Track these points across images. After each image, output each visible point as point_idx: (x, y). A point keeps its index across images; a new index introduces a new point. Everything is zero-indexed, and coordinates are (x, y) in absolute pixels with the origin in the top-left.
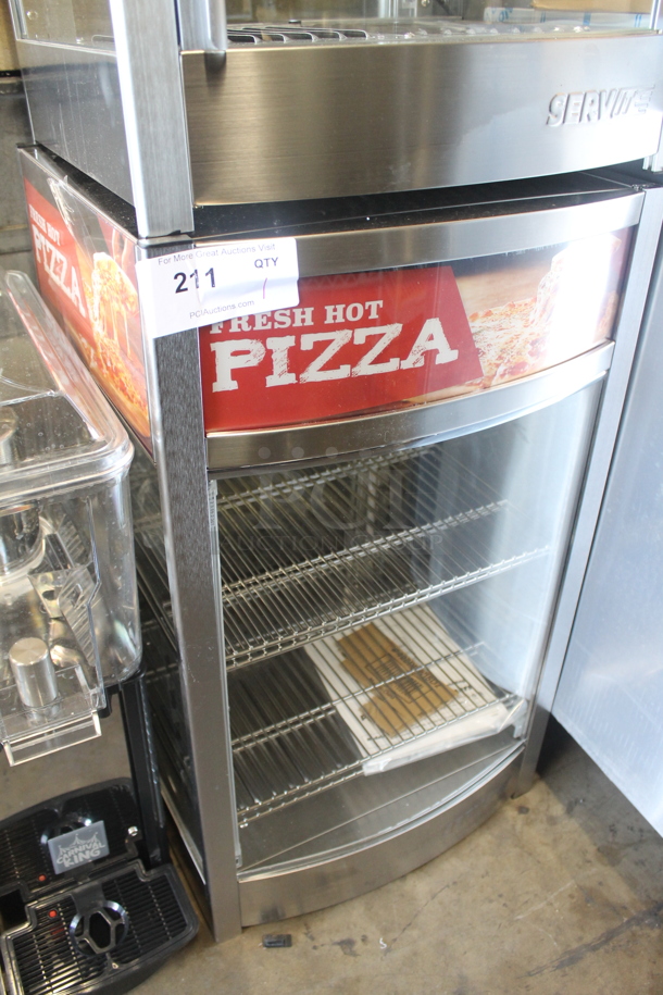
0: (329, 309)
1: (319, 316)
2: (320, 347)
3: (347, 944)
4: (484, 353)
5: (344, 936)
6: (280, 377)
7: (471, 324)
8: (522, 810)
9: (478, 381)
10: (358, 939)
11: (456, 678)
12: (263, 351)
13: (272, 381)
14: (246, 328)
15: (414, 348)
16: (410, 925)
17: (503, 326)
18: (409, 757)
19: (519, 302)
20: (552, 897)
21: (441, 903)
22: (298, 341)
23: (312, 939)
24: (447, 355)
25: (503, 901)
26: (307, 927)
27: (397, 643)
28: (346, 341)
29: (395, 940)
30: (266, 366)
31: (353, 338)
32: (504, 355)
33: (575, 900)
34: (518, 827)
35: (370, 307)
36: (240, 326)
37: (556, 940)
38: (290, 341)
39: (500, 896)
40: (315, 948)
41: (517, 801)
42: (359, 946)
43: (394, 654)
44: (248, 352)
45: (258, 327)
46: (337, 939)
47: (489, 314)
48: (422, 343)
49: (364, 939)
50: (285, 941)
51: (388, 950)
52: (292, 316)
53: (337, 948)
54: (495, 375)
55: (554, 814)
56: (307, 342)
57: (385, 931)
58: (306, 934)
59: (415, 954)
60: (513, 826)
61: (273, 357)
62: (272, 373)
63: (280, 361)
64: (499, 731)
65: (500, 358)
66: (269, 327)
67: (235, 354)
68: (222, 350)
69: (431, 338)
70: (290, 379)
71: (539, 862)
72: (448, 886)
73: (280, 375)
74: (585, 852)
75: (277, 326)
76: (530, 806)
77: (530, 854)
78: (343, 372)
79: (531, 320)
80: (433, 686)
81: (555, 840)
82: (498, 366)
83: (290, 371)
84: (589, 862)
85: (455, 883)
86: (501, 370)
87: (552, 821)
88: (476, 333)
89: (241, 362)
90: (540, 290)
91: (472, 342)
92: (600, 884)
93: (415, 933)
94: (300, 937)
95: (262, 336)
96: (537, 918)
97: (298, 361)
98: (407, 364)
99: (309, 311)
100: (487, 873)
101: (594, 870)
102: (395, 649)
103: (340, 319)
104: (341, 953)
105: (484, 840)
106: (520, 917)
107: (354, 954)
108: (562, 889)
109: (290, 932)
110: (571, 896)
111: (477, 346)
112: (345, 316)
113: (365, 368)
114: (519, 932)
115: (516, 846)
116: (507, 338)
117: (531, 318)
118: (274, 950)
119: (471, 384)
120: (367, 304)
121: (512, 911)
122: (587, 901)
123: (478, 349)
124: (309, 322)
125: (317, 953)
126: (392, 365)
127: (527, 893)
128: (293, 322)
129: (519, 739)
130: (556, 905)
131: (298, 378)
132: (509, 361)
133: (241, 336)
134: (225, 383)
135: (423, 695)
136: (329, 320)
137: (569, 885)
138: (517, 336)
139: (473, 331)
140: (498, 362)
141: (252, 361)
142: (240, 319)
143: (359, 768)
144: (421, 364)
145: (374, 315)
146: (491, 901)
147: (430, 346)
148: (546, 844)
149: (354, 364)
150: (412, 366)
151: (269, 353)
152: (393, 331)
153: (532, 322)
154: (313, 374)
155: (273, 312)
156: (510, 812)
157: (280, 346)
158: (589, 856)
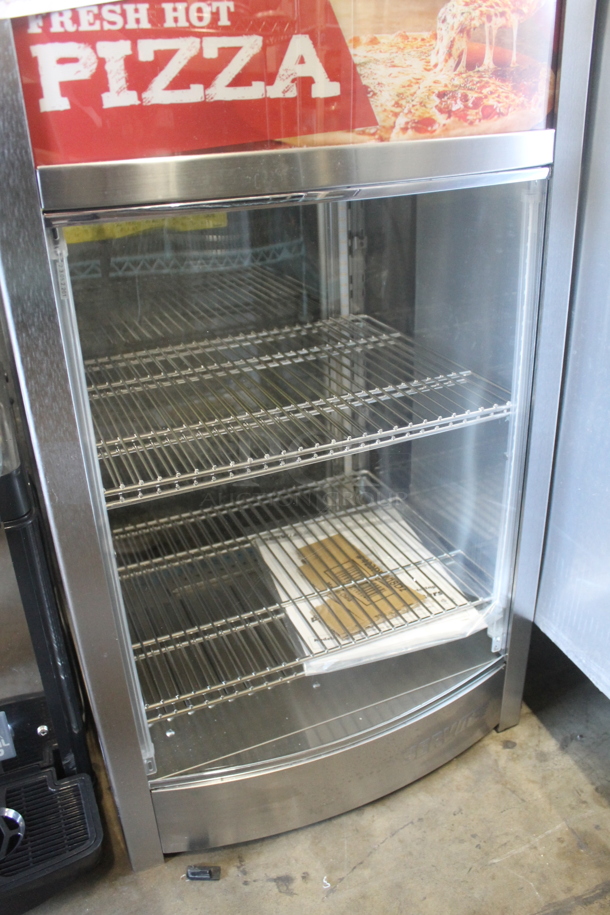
0: (168, 7)
1: (157, 16)
2: (163, 58)
3: (284, 881)
4: (375, 94)
5: (281, 872)
6: (119, 96)
7: (352, 51)
8: (508, 744)
9: (372, 130)
10: (298, 876)
11: (425, 583)
12: (94, 59)
13: (111, 100)
14: (71, 28)
15: (281, 71)
16: (361, 863)
17: (396, 62)
18: (360, 659)
19: (415, 34)
20: (537, 840)
21: (401, 841)
22: (134, 47)
23: (245, 873)
24: (325, 88)
25: (476, 842)
26: (241, 859)
27: (365, 552)
28: (194, 52)
29: (341, 880)
30: (100, 80)
31: (201, 49)
32: (403, 102)
33: (564, 845)
34: (502, 762)
35: (218, 9)
36: (62, 24)
37: (538, 889)
38: (124, 47)
39: (474, 836)
40: (246, 883)
41: (503, 735)
42: (298, 884)
43: (359, 561)
44: (75, 60)
45: (84, 27)
46: (274, 875)
47: (374, 41)
48: (290, 67)
49: (305, 877)
50: (213, 874)
51: (332, 890)
52: (124, 14)
53: (273, 884)
54: (393, 127)
55: (545, 749)
56: (147, 50)
57: (331, 869)
58: (238, 867)
59: (364, 897)
60: (496, 761)
61: (108, 67)
62: (107, 90)
63: (117, 75)
64: (467, 635)
65: (397, 104)
66: (97, 27)
67: (62, 61)
68: (46, 54)
69: (302, 61)
70: (130, 99)
71: (523, 800)
72: (412, 823)
73: (118, 93)
74: (579, 792)
75: (107, 27)
76: (517, 741)
77: (514, 792)
78: (194, 94)
79: (432, 63)
80: (397, 590)
81: (544, 778)
82: (396, 115)
83: (130, 88)
84: (585, 802)
85: (420, 820)
86: (401, 121)
87: (543, 757)
88: (360, 65)
89: (72, 73)
90: (439, 25)
91: (357, 77)
92: (597, 827)
93: (366, 873)
94: (232, 872)
95: (90, 39)
96: (517, 863)
97: (139, 75)
98: (276, 91)
99: (144, 8)
100: (461, 810)
101: (590, 812)
102: (360, 556)
103: (183, 23)
104: (276, 890)
105: (459, 776)
106: (495, 861)
107: (291, 893)
108: (550, 831)
109: (221, 865)
110: (560, 840)
111: (365, 82)
112: (188, 20)
113: (222, 91)
114: (493, 878)
115: (497, 782)
116: (403, 80)
117: (433, 59)
118: (199, 883)
119: (363, 133)
120: (215, 5)
121: (487, 854)
122: (581, 847)
123: (366, 87)
124: (145, 25)
125: (247, 889)
126: (255, 91)
127: (507, 834)
128: (125, 22)
129: (498, 654)
130: (541, 849)
131: (140, 98)
132: (410, 112)
133: (64, 37)
134: (54, 101)
135: (385, 598)
136: (169, 23)
137: (559, 827)
138: (418, 81)
139: (356, 60)
140: (397, 110)
141: (83, 72)
142: (61, 14)
143: (300, 668)
144: (293, 93)
145: (224, 21)
146: (462, 841)
147: (301, 71)
148: (533, 782)
149: (207, 84)
150: (281, 95)
151: (102, 62)
152: (250, 46)
153: (436, 66)
154: (159, 93)
155: (100, 6)
156: (493, 746)
157: (115, 53)
158: (584, 797)
